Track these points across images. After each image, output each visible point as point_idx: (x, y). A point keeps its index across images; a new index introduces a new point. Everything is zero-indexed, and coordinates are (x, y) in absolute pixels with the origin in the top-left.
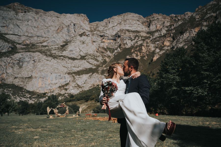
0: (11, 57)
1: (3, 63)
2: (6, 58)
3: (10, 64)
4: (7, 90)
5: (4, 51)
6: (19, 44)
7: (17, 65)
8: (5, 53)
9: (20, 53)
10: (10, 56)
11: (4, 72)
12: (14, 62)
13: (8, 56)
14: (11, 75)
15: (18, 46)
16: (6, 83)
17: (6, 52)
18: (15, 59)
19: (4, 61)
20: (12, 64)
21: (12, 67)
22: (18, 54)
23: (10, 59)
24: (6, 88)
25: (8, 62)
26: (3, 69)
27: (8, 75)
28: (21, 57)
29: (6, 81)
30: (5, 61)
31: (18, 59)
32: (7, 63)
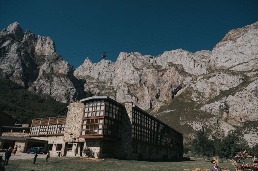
0: (245, 90)
1: (239, 98)
2: (240, 92)
3: (248, 98)
4: (254, 129)
5: (236, 85)
6: (250, 71)
7: (255, 97)
8: (238, 87)
9: (253, 82)
10: (244, 88)
11: (244, 108)
12: (251, 94)
13: (241, 90)
14: (253, 110)
15: (249, 74)
16: (251, 120)
17: (239, 85)
18: (251, 91)
19: (239, 96)
20: (249, 97)
21: (251, 101)
22: (251, 83)
23: (245, 92)
24: (252, 126)
25: (244, 96)
26: (241, 105)
27: (249, 110)
28: (256, 86)
29: (250, 118)
30: (241, 96)
31: (254, 89)
32: (242, 97)
